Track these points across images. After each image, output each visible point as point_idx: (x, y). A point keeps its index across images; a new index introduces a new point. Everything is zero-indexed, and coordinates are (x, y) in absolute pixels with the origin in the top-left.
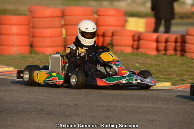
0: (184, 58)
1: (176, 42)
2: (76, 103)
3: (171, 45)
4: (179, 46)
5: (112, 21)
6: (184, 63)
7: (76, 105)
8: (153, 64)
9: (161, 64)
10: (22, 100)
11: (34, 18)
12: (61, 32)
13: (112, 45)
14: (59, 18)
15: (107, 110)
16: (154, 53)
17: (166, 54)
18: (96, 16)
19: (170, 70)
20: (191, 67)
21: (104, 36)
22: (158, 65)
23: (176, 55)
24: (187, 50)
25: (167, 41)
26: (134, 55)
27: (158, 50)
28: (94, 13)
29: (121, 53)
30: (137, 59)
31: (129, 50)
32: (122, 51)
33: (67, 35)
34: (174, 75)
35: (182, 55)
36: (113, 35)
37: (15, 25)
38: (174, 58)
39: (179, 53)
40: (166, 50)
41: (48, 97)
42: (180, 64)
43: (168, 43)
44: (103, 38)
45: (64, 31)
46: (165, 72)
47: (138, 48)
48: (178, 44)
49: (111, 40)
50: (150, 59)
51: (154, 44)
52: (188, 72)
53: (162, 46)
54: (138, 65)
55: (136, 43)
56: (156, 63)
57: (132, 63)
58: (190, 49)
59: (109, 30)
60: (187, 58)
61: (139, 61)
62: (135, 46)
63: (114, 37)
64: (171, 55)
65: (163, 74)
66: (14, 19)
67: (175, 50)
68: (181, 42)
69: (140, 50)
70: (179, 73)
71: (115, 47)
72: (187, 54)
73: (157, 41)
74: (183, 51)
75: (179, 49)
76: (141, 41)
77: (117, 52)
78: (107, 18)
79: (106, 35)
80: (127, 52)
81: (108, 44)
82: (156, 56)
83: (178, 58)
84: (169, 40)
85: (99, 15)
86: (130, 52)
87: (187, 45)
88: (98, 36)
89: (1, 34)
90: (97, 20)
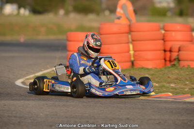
2: (129, 117)
5: (179, 36)
7: (128, 119)
10: (76, 114)
11: (101, 34)
12: (129, 47)
13: (179, 60)
14: (126, 34)
15: (157, 124)
18: (163, 32)
28: (161, 29)
29: (188, 68)
32: (188, 66)
36: (179, 50)
41: (102, 112)
44: (171, 53)
45: (131, 46)
49: (178, 55)
59: (176, 45)
63: (180, 52)
71: (181, 62)
77: (184, 66)
78: (173, 33)
79: (173, 50)
81: (175, 60)
85: (166, 31)
88: (165, 51)
89: (69, 51)
90: (164, 35)
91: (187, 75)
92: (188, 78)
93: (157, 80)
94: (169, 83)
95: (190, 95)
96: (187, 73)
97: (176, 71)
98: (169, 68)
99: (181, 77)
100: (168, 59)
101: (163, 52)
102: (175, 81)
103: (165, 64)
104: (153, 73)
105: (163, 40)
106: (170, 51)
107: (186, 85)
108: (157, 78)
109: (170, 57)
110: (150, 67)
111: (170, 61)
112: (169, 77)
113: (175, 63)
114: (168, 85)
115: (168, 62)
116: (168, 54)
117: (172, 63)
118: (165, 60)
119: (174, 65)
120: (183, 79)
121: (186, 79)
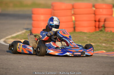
5: (104, 12)
11: (54, 10)
12: (72, 18)
13: (105, 27)
14: (70, 10)
18: (94, 9)
29: (110, 33)
32: (111, 31)
33: (76, 21)
36: (105, 21)
37: (42, 14)
44: (99, 23)
49: (104, 24)
59: (103, 18)
63: (106, 22)
66: (42, 11)
71: (106, 28)
77: (108, 31)
78: (101, 10)
81: (102, 27)
85: (96, 8)
88: (95, 21)
89: (33, 20)
90: (95, 11)
91: (111, 37)
93: (92, 40)
94: (101, 43)
96: (111, 36)
97: (104, 35)
98: (98, 32)
99: (108, 39)
102: (105, 41)
103: (96, 30)
104: (89, 36)
105: (94, 14)
106: (99, 21)
108: (92, 39)
109: (99, 25)
110: (86, 31)
111: (99, 28)
112: (100, 39)
114: (100, 44)
116: (97, 23)
117: (100, 29)
118: (95, 27)
119: (101, 30)
120: (110, 40)
121: (112, 41)
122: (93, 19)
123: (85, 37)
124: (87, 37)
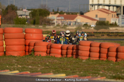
0: (77, 60)
1: (73, 49)
3: (70, 51)
4: (75, 52)
5: (34, 36)
6: (77, 62)
8: (57, 63)
9: (62, 63)
13: (34, 51)
16: (60, 56)
17: (67, 57)
18: (25, 34)
19: (67, 66)
20: (80, 65)
21: (29, 45)
22: (60, 64)
23: (73, 58)
24: (79, 54)
25: (67, 49)
26: (47, 57)
27: (62, 54)
28: (24, 32)
29: (39, 56)
30: (48, 60)
31: (44, 54)
34: (69, 70)
35: (77, 57)
36: (35, 45)
38: (71, 59)
39: (74, 56)
40: (67, 54)
42: (74, 63)
43: (68, 50)
44: (29, 47)
45: (4, 42)
46: (64, 67)
47: (50, 53)
48: (74, 51)
49: (33, 48)
50: (56, 60)
51: (60, 51)
52: (78, 67)
53: (64, 52)
54: (48, 63)
55: (49, 50)
56: (59, 62)
57: (44, 62)
58: (81, 54)
59: (32, 42)
60: (79, 59)
61: (49, 61)
62: (48, 52)
64: (70, 58)
65: (62, 69)
67: (72, 54)
68: (76, 50)
69: (51, 54)
70: (72, 68)
72: (79, 57)
73: (62, 49)
74: (77, 55)
75: (75, 53)
76: (52, 49)
77: (37, 55)
79: (31, 45)
80: (43, 56)
81: (32, 51)
82: (60, 58)
83: (74, 60)
84: (69, 48)
86: (45, 56)
87: (79, 51)
88: (25, 45)
90: (25, 36)
92: (40, 63)
94: (27, 65)
95: (41, 73)
96: (39, 59)
97: (32, 58)
98: (28, 56)
99: (35, 62)
100: (27, 50)
101: (24, 46)
102: (32, 64)
103: (25, 54)
104: (18, 59)
105: (25, 38)
107: (38, 67)
108: (20, 62)
109: (29, 49)
110: (16, 55)
111: (29, 52)
112: (28, 62)
113: (32, 53)
114: (27, 67)
115: (27, 53)
116: (27, 47)
118: (25, 51)
120: (36, 63)
121: (39, 63)
122: (23, 43)
123: (14, 61)
124: (15, 60)
